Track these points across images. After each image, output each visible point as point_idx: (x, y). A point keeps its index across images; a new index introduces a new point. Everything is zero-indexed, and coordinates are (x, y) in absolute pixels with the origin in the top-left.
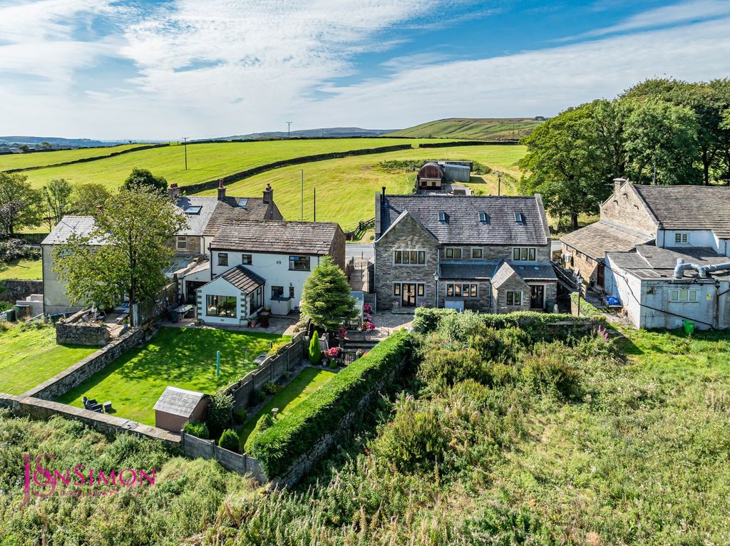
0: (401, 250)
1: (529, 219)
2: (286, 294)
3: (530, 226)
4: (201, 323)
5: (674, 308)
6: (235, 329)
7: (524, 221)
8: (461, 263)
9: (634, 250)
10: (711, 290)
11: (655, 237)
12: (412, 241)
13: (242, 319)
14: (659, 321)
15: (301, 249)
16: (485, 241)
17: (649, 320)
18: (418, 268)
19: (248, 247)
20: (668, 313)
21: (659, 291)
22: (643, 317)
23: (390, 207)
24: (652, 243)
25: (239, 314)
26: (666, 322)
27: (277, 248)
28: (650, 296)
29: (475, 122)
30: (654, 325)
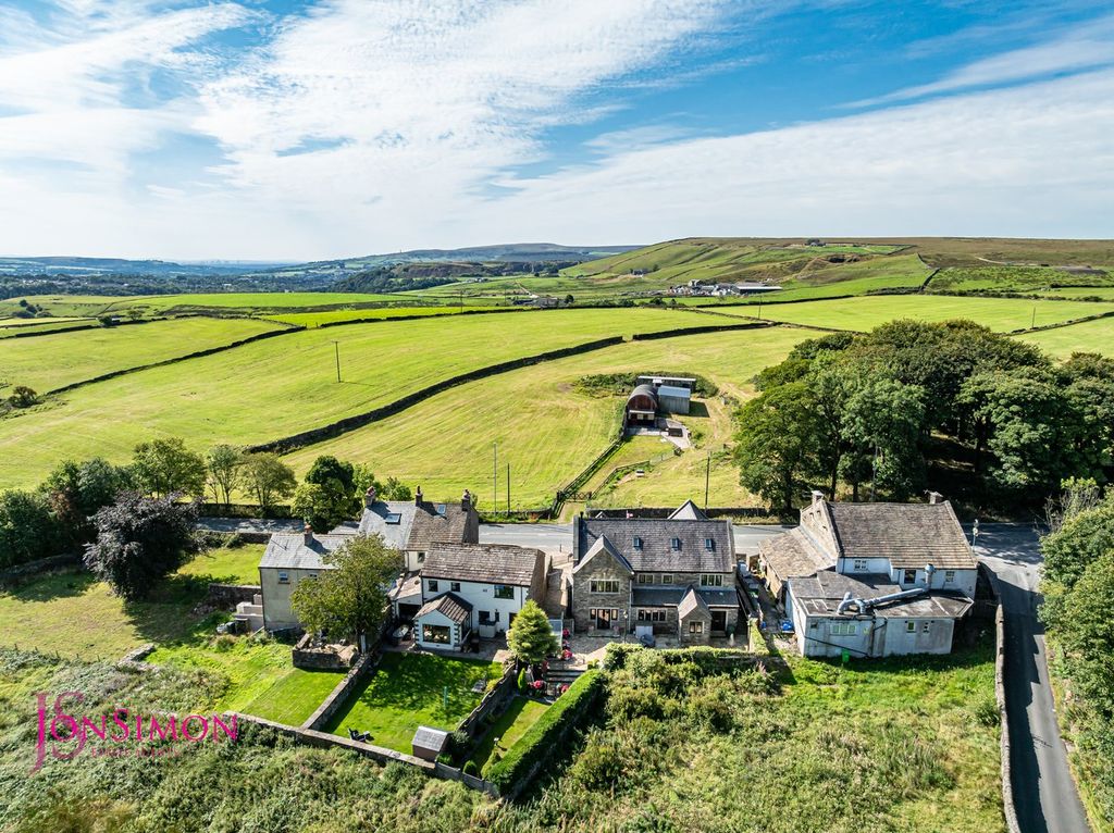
0: (597, 580)
1: (718, 545)
2: (492, 618)
3: (719, 552)
4: (419, 648)
5: (835, 640)
6: (450, 655)
7: (713, 548)
8: (651, 588)
9: (815, 575)
10: (868, 626)
11: (837, 562)
12: (606, 572)
13: (456, 645)
14: (821, 651)
15: (506, 580)
16: (675, 569)
17: (812, 649)
18: (612, 596)
19: (457, 575)
20: (829, 644)
21: (822, 627)
22: (807, 647)
23: (587, 531)
24: (832, 569)
25: (453, 641)
26: (827, 651)
27: (484, 576)
28: (814, 630)
30: (817, 654)
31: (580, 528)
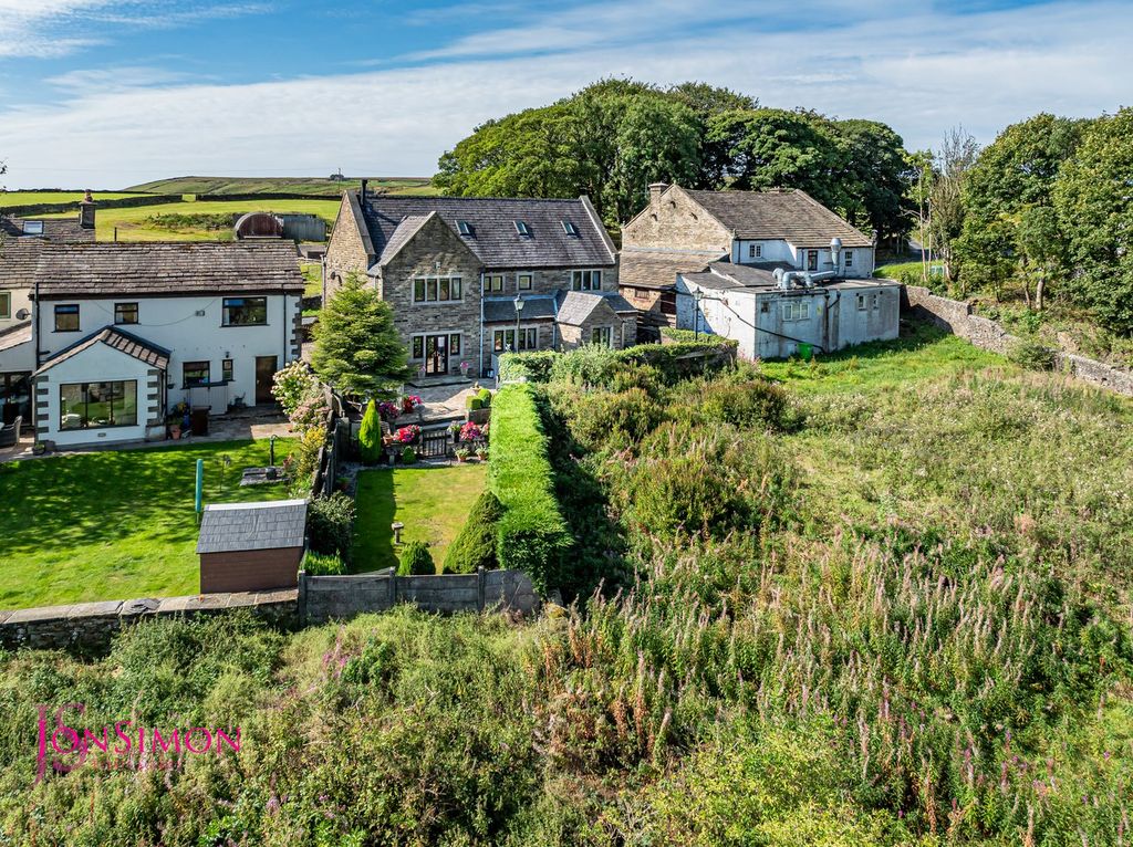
0: (425, 277)
1: (583, 231)
2: (216, 374)
3: (586, 239)
5: (788, 329)
6: (140, 446)
7: (577, 234)
8: (502, 299)
9: (708, 270)
10: (821, 301)
11: (729, 251)
12: (442, 260)
13: (151, 424)
14: (773, 350)
15: (246, 284)
16: (536, 263)
17: (763, 347)
18: (451, 307)
19: (129, 287)
20: (781, 337)
21: (772, 308)
22: (758, 344)
23: (376, 214)
24: (726, 259)
25: (144, 416)
26: (780, 349)
27: (197, 284)
28: (765, 314)
29: (233, 182)
30: (769, 355)
31: (363, 208)
